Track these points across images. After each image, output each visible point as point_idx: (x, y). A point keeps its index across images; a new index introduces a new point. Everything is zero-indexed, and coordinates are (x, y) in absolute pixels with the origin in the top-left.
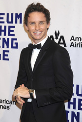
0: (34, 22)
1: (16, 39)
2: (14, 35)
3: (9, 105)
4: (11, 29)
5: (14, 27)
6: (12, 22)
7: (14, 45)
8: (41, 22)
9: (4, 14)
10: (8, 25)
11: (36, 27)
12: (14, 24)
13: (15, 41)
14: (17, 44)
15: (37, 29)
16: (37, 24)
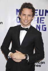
0: (25, 14)
1: (45, 25)
2: (44, 23)
3: (40, 64)
4: (42, 19)
5: (44, 18)
6: (43, 15)
7: (44, 29)
8: (29, 15)
9: (37, 10)
10: (40, 17)
11: (26, 17)
12: (44, 16)
13: (44, 27)
14: (45, 28)
15: (26, 19)
16: (27, 16)
